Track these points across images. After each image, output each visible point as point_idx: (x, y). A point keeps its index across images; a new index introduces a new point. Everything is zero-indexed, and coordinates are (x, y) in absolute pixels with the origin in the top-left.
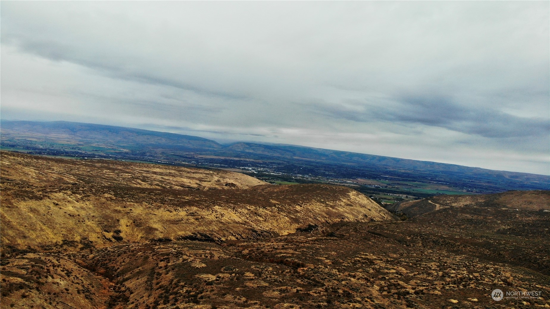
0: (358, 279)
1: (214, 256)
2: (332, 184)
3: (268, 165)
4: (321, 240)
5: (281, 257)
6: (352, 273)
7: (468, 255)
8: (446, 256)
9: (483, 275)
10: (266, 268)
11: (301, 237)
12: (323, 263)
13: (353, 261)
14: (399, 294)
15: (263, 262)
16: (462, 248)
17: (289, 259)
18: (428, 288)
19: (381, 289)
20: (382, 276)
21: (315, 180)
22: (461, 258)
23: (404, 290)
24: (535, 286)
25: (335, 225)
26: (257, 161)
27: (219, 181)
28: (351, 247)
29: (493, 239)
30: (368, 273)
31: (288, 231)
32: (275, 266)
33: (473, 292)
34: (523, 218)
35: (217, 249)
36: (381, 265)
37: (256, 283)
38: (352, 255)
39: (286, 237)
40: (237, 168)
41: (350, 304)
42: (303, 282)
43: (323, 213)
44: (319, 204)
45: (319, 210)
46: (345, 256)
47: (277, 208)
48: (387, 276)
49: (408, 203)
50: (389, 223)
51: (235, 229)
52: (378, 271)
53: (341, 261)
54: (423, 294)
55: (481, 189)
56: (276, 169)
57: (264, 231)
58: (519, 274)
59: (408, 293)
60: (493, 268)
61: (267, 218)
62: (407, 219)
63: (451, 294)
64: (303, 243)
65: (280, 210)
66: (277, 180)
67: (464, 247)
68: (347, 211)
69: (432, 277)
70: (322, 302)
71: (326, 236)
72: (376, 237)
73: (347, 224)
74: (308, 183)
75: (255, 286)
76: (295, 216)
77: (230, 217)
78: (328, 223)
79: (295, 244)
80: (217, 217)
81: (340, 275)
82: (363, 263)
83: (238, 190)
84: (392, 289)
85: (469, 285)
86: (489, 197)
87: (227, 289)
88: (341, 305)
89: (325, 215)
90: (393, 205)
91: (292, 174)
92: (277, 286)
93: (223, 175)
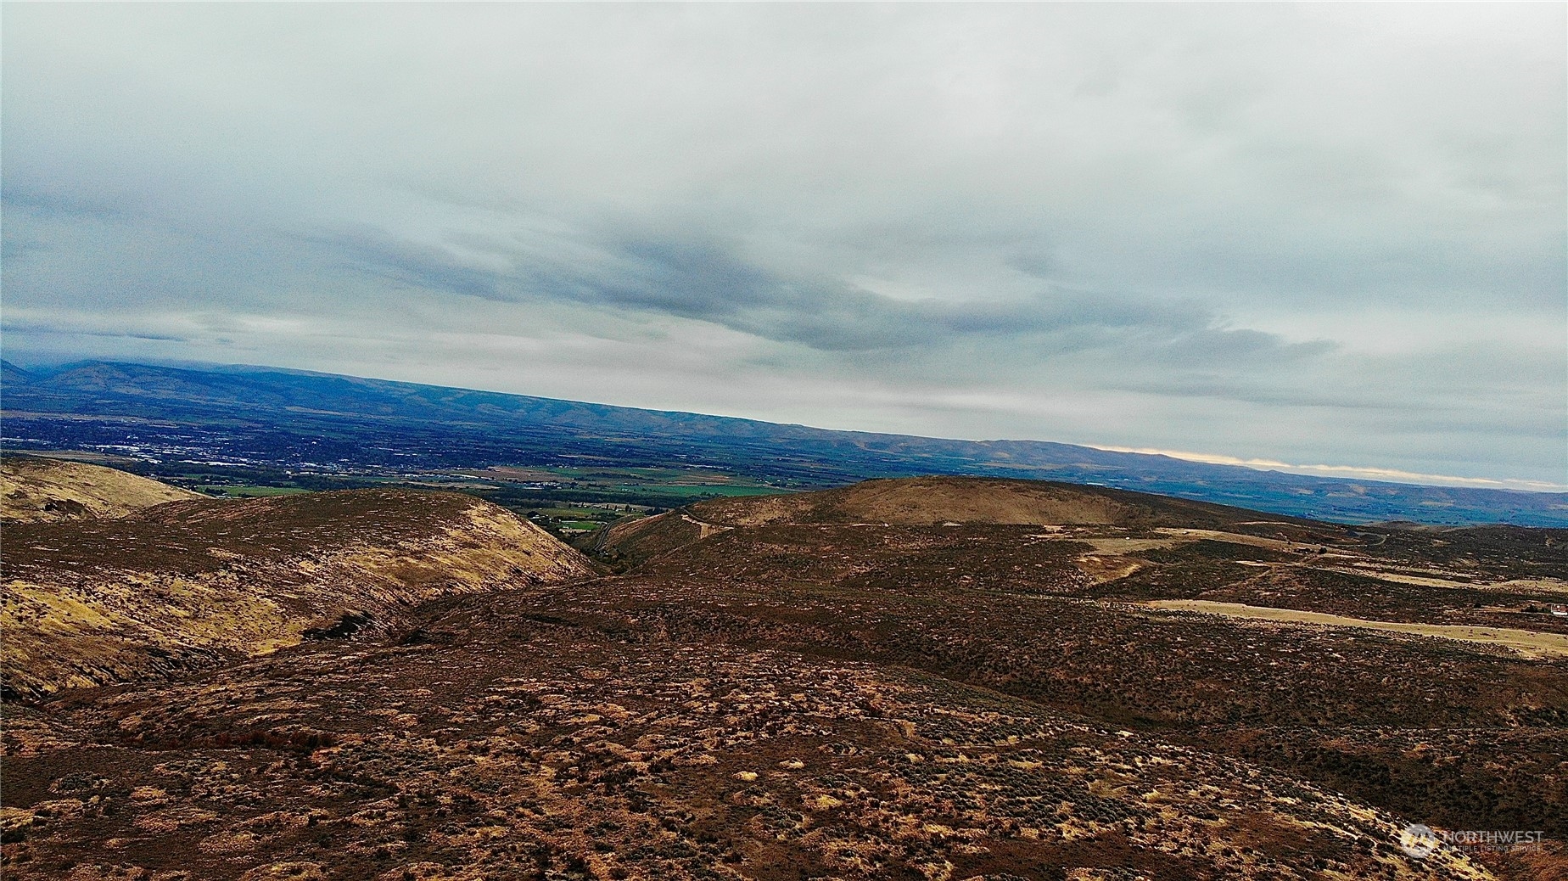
0: (497, 755)
1: (22, 746)
2: (417, 487)
3: (198, 436)
4: (383, 657)
5: (254, 724)
6: (478, 740)
7: (779, 648)
8: (725, 658)
9: (814, 695)
10: (205, 765)
11: (320, 655)
12: (391, 725)
13: (481, 707)
14: (608, 780)
15: (192, 748)
16: (764, 631)
17: (280, 729)
18: (684, 750)
19: (562, 774)
20: (563, 737)
21: (361, 479)
22: (761, 657)
23: (620, 767)
24: (933, 711)
25: (425, 607)
26: (157, 423)
27: (20, 495)
28: (474, 666)
29: (833, 601)
30: (524, 733)
31: (275, 641)
32: (237, 754)
33: (792, 745)
34: (898, 544)
35: (31, 724)
36: (560, 706)
37: (174, 817)
38: (478, 690)
39: (268, 661)
40: (85, 449)
41: (475, 833)
42: (328, 792)
43: (389, 577)
44: (377, 550)
45: (375, 567)
46: (456, 696)
47: (234, 575)
48: (576, 736)
49: (630, 526)
50: (582, 585)
51: (87, 653)
52: (552, 725)
53: (446, 710)
54: (672, 768)
55: (804, 479)
56: (229, 447)
57: (191, 649)
58: (895, 685)
59: (633, 773)
60: (837, 674)
61: (202, 607)
62: (629, 570)
63: (740, 757)
64: (327, 673)
65: (245, 580)
66: (233, 482)
67: (767, 628)
68: (463, 562)
69: (693, 718)
70: (391, 840)
71: (400, 644)
72: (545, 627)
73: (464, 601)
74: (339, 487)
75: (172, 824)
76: (296, 593)
77: (69, 615)
78: (406, 604)
79: (299, 681)
80: (20, 619)
81: (442, 751)
82: (511, 708)
83: (92, 522)
84: (591, 768)
85: (782, 728)
86: (823, 498)
87: (75, 845)
88: (449, 840)
89: (396, 582)
90: (591, 534)
91: (285, 463)
92: (247, 815)
93: (36, 475)
